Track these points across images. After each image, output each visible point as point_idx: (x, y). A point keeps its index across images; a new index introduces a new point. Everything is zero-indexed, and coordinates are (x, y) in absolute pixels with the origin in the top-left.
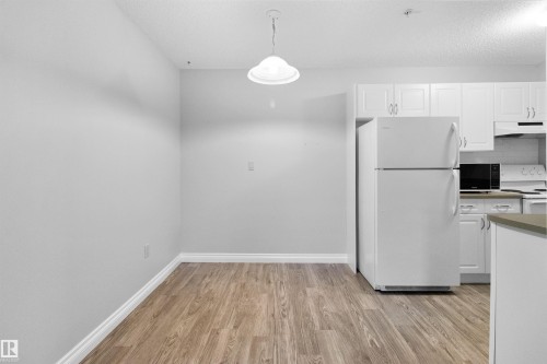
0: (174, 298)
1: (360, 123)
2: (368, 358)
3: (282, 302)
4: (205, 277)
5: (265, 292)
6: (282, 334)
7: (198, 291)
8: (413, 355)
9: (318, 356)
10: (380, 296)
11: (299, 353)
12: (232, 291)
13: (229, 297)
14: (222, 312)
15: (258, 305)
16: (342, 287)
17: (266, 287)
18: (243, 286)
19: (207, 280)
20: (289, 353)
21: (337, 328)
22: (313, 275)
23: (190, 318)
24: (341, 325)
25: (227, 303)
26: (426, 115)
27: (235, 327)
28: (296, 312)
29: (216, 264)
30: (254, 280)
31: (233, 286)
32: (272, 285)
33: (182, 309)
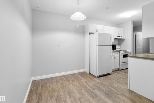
0: (40, 94)
1: (90, 34)
2: (108, 94)
3: (78, 86)
4: (46, 84)
5: (70, 84)
6: (85, 95)
7: (48, 89)
8: (115, 90)
9: (98, 98)
10: (98, 78)
11: (93, 98)
12: (60, 86)
13: (60, 88)
14: (62, 94)
15: (71, 88)
16: (89, 78)
17: (69, 82)
18: (62, 84)
19: (48, 85)
20: (91, 99)
21: (96, 89)
22: (80, 76)
23: (52, 99)
24: (96, 88)
25: (61, 91)
26: (103, 33)
27: (70, 97)
28: (83, 87)
29: (47, 79)
30: (64, 81)
31: (58, 84)
32: (70, 81)
33: (47, 97)
